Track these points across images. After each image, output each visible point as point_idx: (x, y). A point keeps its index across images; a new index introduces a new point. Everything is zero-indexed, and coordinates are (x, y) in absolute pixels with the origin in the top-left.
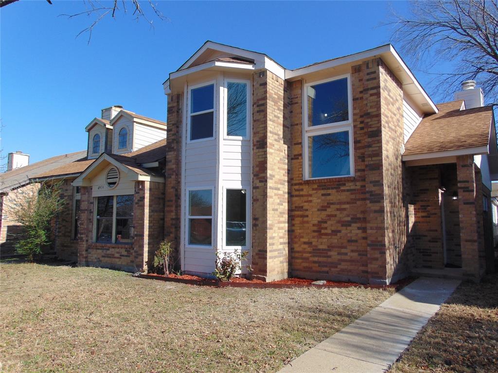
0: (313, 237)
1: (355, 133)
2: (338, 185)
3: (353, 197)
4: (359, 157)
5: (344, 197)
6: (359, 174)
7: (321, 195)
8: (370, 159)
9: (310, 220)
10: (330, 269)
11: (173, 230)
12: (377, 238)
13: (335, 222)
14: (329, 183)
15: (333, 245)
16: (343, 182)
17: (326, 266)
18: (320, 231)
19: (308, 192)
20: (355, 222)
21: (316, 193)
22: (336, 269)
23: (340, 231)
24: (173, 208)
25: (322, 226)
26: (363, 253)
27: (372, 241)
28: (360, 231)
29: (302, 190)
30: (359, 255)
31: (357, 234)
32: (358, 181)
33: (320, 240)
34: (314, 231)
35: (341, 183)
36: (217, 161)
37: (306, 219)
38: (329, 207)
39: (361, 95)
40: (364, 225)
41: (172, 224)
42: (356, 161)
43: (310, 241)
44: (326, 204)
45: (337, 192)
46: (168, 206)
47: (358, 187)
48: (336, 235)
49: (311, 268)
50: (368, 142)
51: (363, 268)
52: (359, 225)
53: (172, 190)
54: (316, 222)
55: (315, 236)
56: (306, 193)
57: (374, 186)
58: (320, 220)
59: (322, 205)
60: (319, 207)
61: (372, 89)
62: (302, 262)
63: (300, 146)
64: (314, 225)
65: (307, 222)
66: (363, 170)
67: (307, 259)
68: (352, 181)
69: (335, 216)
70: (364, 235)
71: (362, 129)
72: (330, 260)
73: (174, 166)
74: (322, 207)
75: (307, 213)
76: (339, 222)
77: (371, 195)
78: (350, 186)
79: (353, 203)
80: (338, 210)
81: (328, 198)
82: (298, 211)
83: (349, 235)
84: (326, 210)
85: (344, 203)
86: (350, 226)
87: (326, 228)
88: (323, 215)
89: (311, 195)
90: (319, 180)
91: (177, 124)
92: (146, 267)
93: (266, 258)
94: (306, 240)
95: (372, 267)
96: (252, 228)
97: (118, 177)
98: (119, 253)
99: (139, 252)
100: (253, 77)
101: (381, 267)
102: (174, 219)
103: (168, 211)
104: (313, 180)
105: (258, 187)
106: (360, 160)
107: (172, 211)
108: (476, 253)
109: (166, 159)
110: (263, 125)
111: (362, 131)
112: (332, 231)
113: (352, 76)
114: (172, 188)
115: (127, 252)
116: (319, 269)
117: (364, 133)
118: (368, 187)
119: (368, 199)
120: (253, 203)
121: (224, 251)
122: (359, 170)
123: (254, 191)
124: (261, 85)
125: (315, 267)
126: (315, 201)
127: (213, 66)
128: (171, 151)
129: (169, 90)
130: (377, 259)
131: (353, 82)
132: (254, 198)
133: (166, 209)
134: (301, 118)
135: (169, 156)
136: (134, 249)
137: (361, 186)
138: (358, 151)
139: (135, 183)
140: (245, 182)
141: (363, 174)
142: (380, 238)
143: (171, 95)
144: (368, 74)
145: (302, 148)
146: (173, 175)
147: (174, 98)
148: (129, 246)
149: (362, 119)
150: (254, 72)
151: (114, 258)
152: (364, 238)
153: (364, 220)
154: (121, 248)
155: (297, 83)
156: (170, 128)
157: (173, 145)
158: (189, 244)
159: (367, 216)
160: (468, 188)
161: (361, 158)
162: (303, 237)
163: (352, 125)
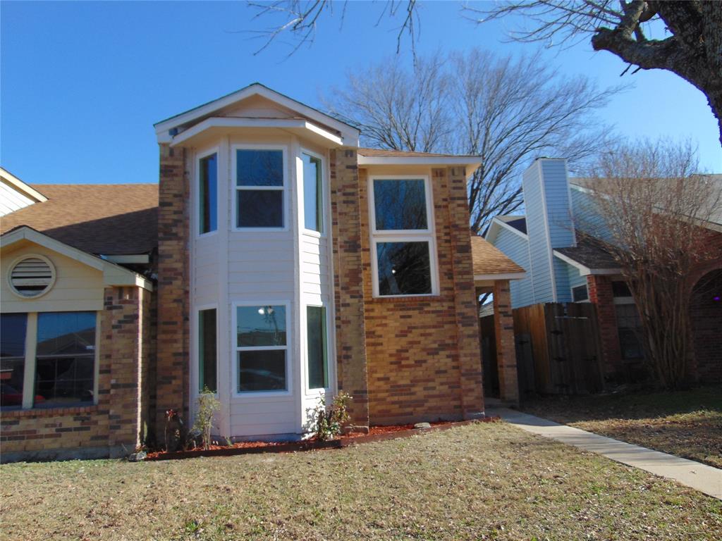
0: (391, 371)
1: (439, 245)
2: (420, 305)
3: (440, 319)
4: (446, 274)
5: (429, 319)
6: (445, 293)
7: (399, 317)
8: (460, 277)
9: (384, 349)
10: (415, 410)
11: (179, 373)
12: (472, 366)
13: (419, 350)
14: (409, 303)
15: (418, 378)
16: (427, 302)
17: (409, 406)
18: (400, 363)
19: (381, 312)
20: (443, 350)
21: (393, 314)
22: (422, 408)
23: (425, 361)
24: (179, 336)
25: (402, 356)
26: (455, 385)
27: (467, 370)
28: (449, 360)
29: (373, 310)
30: (450, 387)
31: (446, 363)
32: (445, 301)
33: (400, 374)
34: (392, 363)
35: (425, 302)
36: (296, 264)
37: (379, 348)
38: (411, 332)
39: (445, 203)
40: (453, 352)
41: (175, 364)
42: (441, 279)
43: (387, 376)
44: (406, 329)
45: (420, 313)
46: (165, 332)
47: (445, 308)
48: (421, 366)
49: (388, 411)
50: (458, 258)
51: (456, 403)
52: (447, 353)
53: (175, 305)
54: (394, 352)
55: (393, 369)
56: (379, 315)
57: (466, 307)
58: (399, 348)
59: (400, 329)
60: (397, 332)
61: (459, 199)
62: (377, 405)
63: (368, 253)
64: (391, 355)
65: (382, 352)
66: (451, 289)
67: (383, 399)
68: (438, 301)
69: (419, 342)
70: (454, 364)
71: (447, 241)
72: (414, 398)
73: (179, 266)
74: (402, 331)
75: (380, 340)
76: (424, 350)
77: (463, 318)
78: (435, 306)
79: (439, 327)
80: (422, 335)
81: (409, 320)
82: (371, 337)
83: (436, 365)
84: (406, 336)
85: (429, 327)
86: (437, 354)
87: (407, 359)
88: (403, 342)
89: (385, 318)
90: (398, 298)
91: (180, 196)
92: (139, 444)
93: (366, 401)
94: (380, 375)
95: (468, 399)
96: (339, 361)
97: (54, 277)
98: (53, 425)
99: (126, 417)
100: (333, 152)
101: (477, 398)
102: (180, 354)
103: (165, 342)
104: (390, 298)
105: (348, 305)
106: (447, 277)
107: (176, 341)
108: (516, 379)
109: (160, 252)
110: (355, 222)
111: (447, 244)
112: (416, 362)
113: (433, 180)
114: (175, 301)
115: (80, 422)
116: (400, 411)
117: (451, 247)
118: (460, 309)
119: (459, 322)
120: (338, 327)
121: (308, 397)
122: (446, 289)
123: (342, 309)
124: (348, 167)
125: (395, 409)
126: (391, 325)
127: (302, 126)
128: (170, 239)
129: (167, 138)
130: (471, 390)
131: (433, 186)
132: (342, 319)
133: (159, 337)
134: (366, 218)
135: (166, 247)
136: (107, 412)
137: (449, 307)
138: (443, 266)
139: (105, 289)
140: (324, 296)
141: (451, 293)
142: (475, 367)
143: (171, 145)
144: (454, 181)
145: (369, 256)
146: (176, 279)
147: (176, 153)
148: (88, 409)
149: (447, 231)
150: (337, 148)
151: (37, 437)
152: (454, 368)
153: (454, 346)
154: (62, 415)
155: (364, 170)
156: (166, 200)
157: (174, 230)
158: (238, 392)
159: (458, 341)
160: (507, 312)
161: (447, 274)
162: (376, 372)
163: (435, 235)
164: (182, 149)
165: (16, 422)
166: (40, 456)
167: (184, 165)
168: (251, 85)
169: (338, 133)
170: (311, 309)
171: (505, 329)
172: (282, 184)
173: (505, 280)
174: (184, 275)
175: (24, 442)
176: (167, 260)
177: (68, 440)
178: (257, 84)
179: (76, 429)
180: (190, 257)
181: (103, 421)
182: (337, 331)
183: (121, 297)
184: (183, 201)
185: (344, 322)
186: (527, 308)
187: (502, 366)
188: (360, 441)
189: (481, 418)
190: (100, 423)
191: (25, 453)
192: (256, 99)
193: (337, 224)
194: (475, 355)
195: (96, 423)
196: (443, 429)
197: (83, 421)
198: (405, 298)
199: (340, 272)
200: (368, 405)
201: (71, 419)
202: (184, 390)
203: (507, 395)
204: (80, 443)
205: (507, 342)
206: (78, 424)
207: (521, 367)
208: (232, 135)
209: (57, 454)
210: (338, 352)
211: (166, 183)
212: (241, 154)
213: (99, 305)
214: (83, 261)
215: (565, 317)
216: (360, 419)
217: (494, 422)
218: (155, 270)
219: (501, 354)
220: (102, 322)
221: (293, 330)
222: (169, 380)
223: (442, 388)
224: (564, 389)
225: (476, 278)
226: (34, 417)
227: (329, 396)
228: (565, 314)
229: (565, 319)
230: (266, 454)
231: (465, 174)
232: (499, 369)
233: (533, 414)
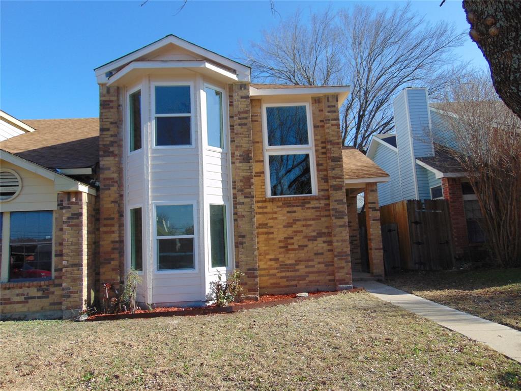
0: (280, 253)
1: (317, 157)
2: (302, 203)
3: (318, 213)
4: (322, 179)
5: (310, 214)
6: (322, 193)
7: (286, 212)
8: (334, 180)
9: (275, 237)
10: (298, 283)
11: (116, 255)
12: (342, 250)
13: (301, 237)
14: (294, 201)
15: (301, 259)
16: (308, 201)
17: (294, 280)
18: (287, 247)
19: (272, 209)
20: (321, 237)
21: (281, 210)
22: (304, 282)
23: (306, 246)
24: (116, 228)
25: (289, 242)
26: (330, 264)
27: (339, 253)
28: (325, 245)
29: (266, 207)
30: (325, 266)
31: (323, 247)
32: (322, 199)
33: (287, 256)
34: (281, 247)
35: (306, 201)
36: (200, 172)
37: (271, 236)
38: (295, 223)
39: (322, 124)
40: (328, 239)
41: (114, 249)
42: (319, 182)
43: (277, 257)
44: (292, 221)
45: (302, 209)
46: (105, 226)
47: (323, 205)
48: (303, 249)
49: (279, 283)
50: (332, 166)
51: (330, 278)
52: (324, 239)
53: (113, 205)
54: (282, 239)
55: (282, 252)
56: (271, 211)
57: (338, 204)
58: (286, 236)
59: (287, 221)
60: (284, 224)
61: (333, 120)
62: (269, 279)
63: (262, 164)
64: (280, 241)
65: (273, 239)
66: (327, 190)
67: (274, 275)
68: (316, 199)
69: (302, 231)
70: (329, 247)
71: (324, 153)
72: (298, 274)
73: (115, 176)
74: (288, 223)
75: (272, 230)
76: (305, 237)
77: (336, 212)
78: (314, 204)
79: (318, 219)
80: (304, 226)
81: (294, 214)
82: (262, 228)
83: (315, 248)
84: (292, 226)
85: (310, 220)
86: (316, 240)
87: (293, 244)
88: (290, 231)
89: (275, 213)
90: (285, 198)
91: (116, 123)
92: (84, 308)
93: (256, 277)
94: (272, 257)
95: (339, 275)
96: (236, 247)
97: (20, 186)
98: (23, 295)
99: (73, 289)
100: (231, 87)
101: (347, 274)
102: (117, 242)
103: (106, 233)
104: (279, 198)
105: (243, 203)
106: (323, 181)
107: (113, 232)
108: (382, 258)
109: (101, 166)
110: (247, 139)
111: (324, 156)
112: (299, 246)
113: (313, 106)
114: (113, 202)
115: (42, 292)
116: (287, 284)
117: (326, 157)
118: (333, 205)
119: (333, 216)
120: (235, 220)
121: (211, 274)
122: (323, 190)
123: (238, 207)
124: (242, 97)
125: (284, 282)
126: (280, 218)
127: (203, 66)
128: (109, 156)
129: (104, 80)
130: (343, 268)
131: (313, 111)
132: (238, 214)
133: (101, 229)
134: (261, 137)
135: (105, 162)
136: (60, 285)
137: (325, 204)
138: (320, 173)
139: (58, 194)
140: (225, 197)
141: (326, 193)
142: (345, 250)
143: (108, 85)
144: (329, 107)
145: (263, 165)
146: (113, 186)
147: (112, 91)
148: (47, 283)
149: (324, 145)
150: (234, 83)
151: (11, 303)
152: (329, 250)
153: (329, 234)
154: (29, 287)
155: (256, 101)
156: (105, 127)
157: (111, 149)
158: (158, 270)
159: (332, 230)
160: (375, 208)
161: (324, 179)
162: (268, 254)
163: (314, 149)
164: (116, 88)
166: (14, 317)
167: (118, 100)
168: (167, 36)
169: (234, 72)
170: (212, 207)
171: (373, 220)
172: (189, 112)
173: (373, 183)
174: (119, 183)
175: (2, 307)
176: (106, 172)
177: (34, 305)
178: (171, 35)
179: (39, 297)
180: (124, 169)
181: (58, 291)
182: (234, 223)
183: (69, 199)
184: (118, 127)
185: (239, 217)
186: (394, 204)
187: (371, 249)
188: (248, 307)
189: (348, 289)
190: (56, 293)
191: (3, 315)
192: (171, 47)
193: (234, 141)
194: (344, 241)
195: (53, 293)
196: (316, 298)
197: (44, 291)
198: (290, 197)
199: (237, 178)
200: (258, 280)
201: (35, 290)
202: (121, 269)
203: (375, 271)
204: (42, 308)
205: (375, 230)
206: (40, 294)
207: (387, 248)
208: (150, 75)
209: (26, 316)
210: (235, 239)
211: (104, 114)
212: (158, 89)
213: (53, 206)
214: (39, 173)
215: (423, 211)
216: (252, 290)
217: (358, 292)
218: (98, 179)
219: (370, 239)
220: (56, 218)
221: (199, 223)
222: (108, 261)
223: (319, 266)
224: (422, 266)
225: (346, 182)
226: (9, 288)
227: (229, 274)
228: (424, 209)
229: (424, 212)
230: (174, 317)
231: (337, 101)
232: (369, 251)
233: (392, 286)
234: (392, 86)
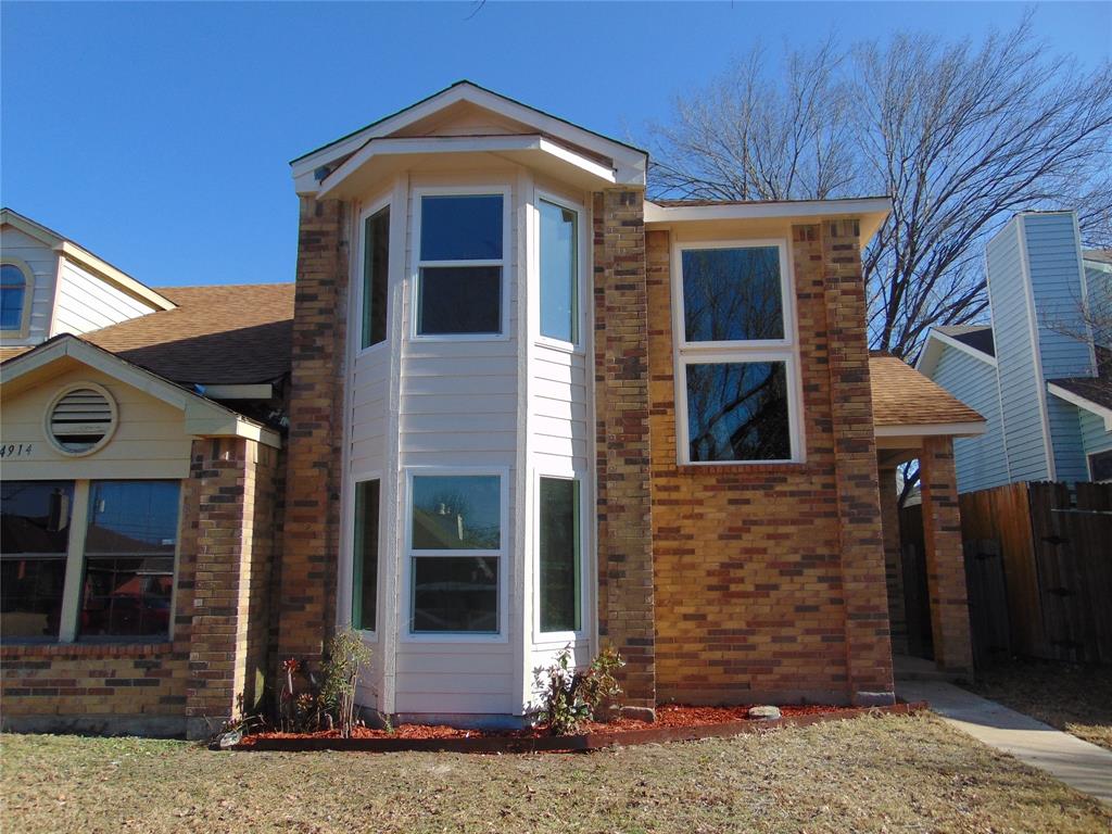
0: (710, 603)
1: (805, 368)
2: (767, 480)
3: (806, 508)
4: (818, 422)
5: (784, 508)
6: (817, 458)
7: (726, 502)
8: (847, 427)
9: (697, 561)
10: (753, 678)
11: (317, 591)
12: (868, 601)
13: (763, 565)
14: (746, 476)
15: (760, 619)
16: (782, 476)
17: (744, 671)
18: (727, 588)
19: (693, 494)
20: (813, 566)
21: (714, 497)
22: (769, 677)
23: (775, 587)
24: (320, 527)
25: (732, 575)
26: (835, 635)
27: (859, 608)
28: (824, 586)
29: (677, 488)
30: (824, 640)
31: (817, 593)
32: (816, 473)
33: (727, 609)
34: (711, 588)
35: (775, 475)
36: (520, 399)
37: (687, 559)
38: (748, 531)
39: (818, 289)
40: (832, 572)
41: (313, 575)
42: (809, 430)
43: (701, 612)
44: (740, 524)
45: (767, 495)
46: (297, 519)
47: (817, 488)
48: (768, 596)
49: (705, 678)
50: (842, 391)
51: (839, 670)
52: (820, 572)
53: (315, 472)
54: (715, 566)
55: (713, 600)
56: (689, 497)
57: (857, 486)
58: (725, 560)
59: (728, 524)
60: (720, 530)
61: (846, 280)
62: (680, 665)
63: (669, 383)
64: (710, 573)
65: (693, 566)
66: (830, 451)
67: (693, 656)
68: (802, 473)
69: (764, 551)
70: (834, 594)
71: (821, 361)
72: (752, 655)
73: (324, 403)
74: (730, 529)
75: (690, 544)
76: (773, 565)
77: (851, 507)
78: (795, 483)
79: (804, 522)
80: (770, 537)
81: (745, 509)
82: (666, 539)
83: (798, 594)
84: (739, 537)
85: (785, 522)
86: (800, 573)
87: (741, 580)
88: (734, 548)
89: (700, 502)
90: (723, 466)
91: (331, 282)
92: (236, 714)
93: (651, 660)
94: (691, 610)
95: (861, 665)
96: (603, 583)
97: (114, 421)
98: (102, 674)
99: (212, 667)
100: (599, 200)
101: (880, 663)
102: (320, 559)
103: (297, 535)
104: (709, 467)
105: (621, 477)
106: (820, 428)
107: (314, 535)
108: (967, 626)
109: (294, 381)
110: (634, 322)
111: (822, 367)
112: (757, 587)
113: (794, 247)
114: (315, 465)
115: (145, 670)
116: (726, 679)
117: (829, 370)
118: (845, 489)
119: (844, 514)
120: (602, 517)
121: (540, 647)
122: (818, 450)
123: (609, 484)
124: (625, 223)
125: (716, 675)
126: (711, 516)
127: (533, 147)
128: (313, 358)
129: (311, 185)
130: (869, 647)
131: (795, 258)
132: (610, 503)
133: (286, 528)
134: (669, 319)
135: (304, 371)
136: (187, 656)
137: (825, 486)
138: (813, 408)
139: (194, 441)
140: (578, 461)
141: (827, 457)
142: (875, 601)
143: (317, 198)
144: (836, 248)
145: (673, 389)
146: (318, 426)
147: (327, 210)
148: (156, 649)
149: (822, 340)
150: (607, 189)
151: (75, 692)
152: (833, 601)
153: (834, 560)
154: (116, 657)
155: (658, 236)
156: (308, 291)
157: (319, 342)
158: (411, 632)
159: (841, 551)
160: (947, 498)
161: (821, 423)
162: (681, 603)
163: (797, 349)
164: (336, 203)
165: (47, 665)
166: (80, 724)
167: (340, 230)
168: (454, 86)
170: (548, 484)
171: (943, 529)
172: (500, 257)
173: (942, 437)
174: (333, 420)
175: (56, 699)
176: (305, 394)
177: (126, 701)
178: (465, 82)
179: (138, 683)
180: (345, 389)
181: (179, 671)
182: (599, 524)
183: (216, 455)
184: (336, 292)
185: (611, 509)
186: (993, 492)
187: (937, 601)
189: (884, 704)
190: (175, 674)
191: (58, 719)
192: (463, 110)
193: (603, 327)
194: (870, 579)
195: (169, 673)
196: (802, 724)
197: (149, 669)
198: (737, 466)
199: (608, 416)
200: (653, 668)
201: (131, 664)
202: (326, 624)
203: (947, 658)
204: (143, 707)
205: (947, 554)
206: (140, 674)
207: (977, 604)
208: (412, 172)
209: (106, 724)
210: (600, 564)
211: (307, 262)
212: (429, 204)
213: (182, 470)
214: (153, 393)
215: (1072, 510)
216: (637, 692)
217: (912, 714)
218: (285, 411)
219: (935, 577)
220: (186, 498)
221: (512, 522)
222: (300, 603)
223: (809, 639)
224: (1073, 651)
225: (878, 432)
226: (75, 657)
227: (582, 648)
228: (1074, 505)
229: (1073, 513)
230: (444, 754)
231: (857, 234)
232: (932, 606)
233: (1001, 701)
234: (977, 217)
